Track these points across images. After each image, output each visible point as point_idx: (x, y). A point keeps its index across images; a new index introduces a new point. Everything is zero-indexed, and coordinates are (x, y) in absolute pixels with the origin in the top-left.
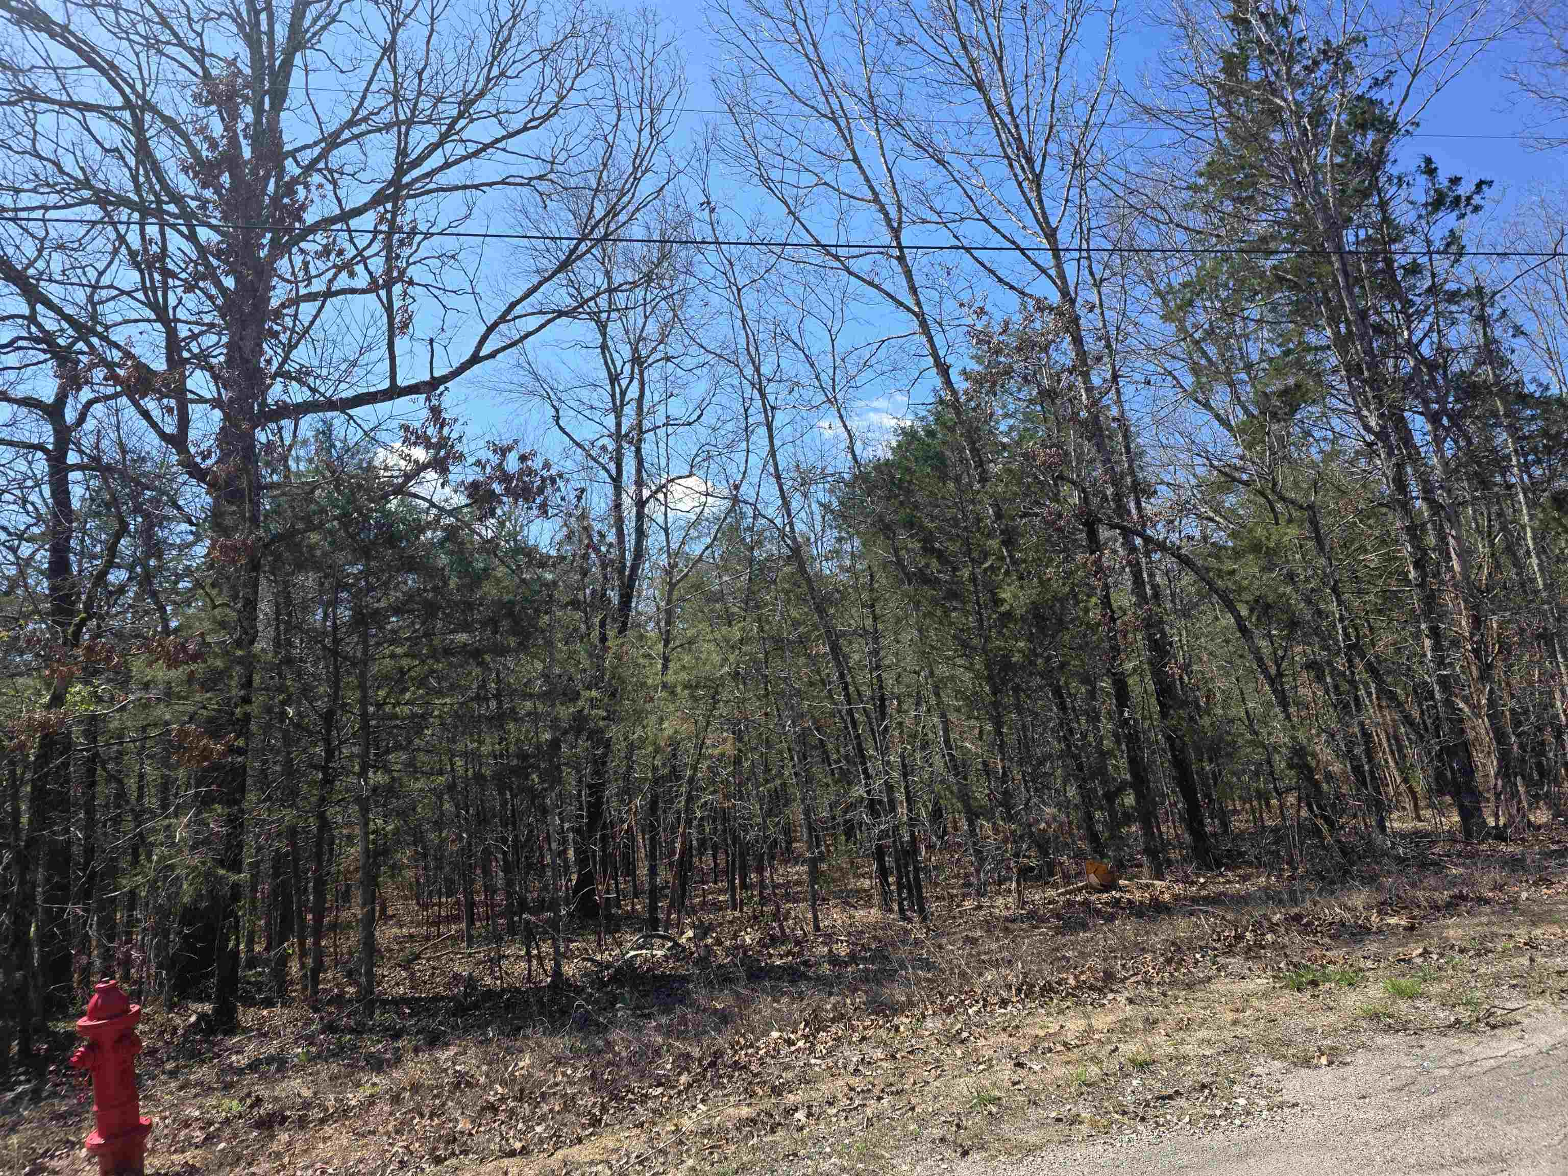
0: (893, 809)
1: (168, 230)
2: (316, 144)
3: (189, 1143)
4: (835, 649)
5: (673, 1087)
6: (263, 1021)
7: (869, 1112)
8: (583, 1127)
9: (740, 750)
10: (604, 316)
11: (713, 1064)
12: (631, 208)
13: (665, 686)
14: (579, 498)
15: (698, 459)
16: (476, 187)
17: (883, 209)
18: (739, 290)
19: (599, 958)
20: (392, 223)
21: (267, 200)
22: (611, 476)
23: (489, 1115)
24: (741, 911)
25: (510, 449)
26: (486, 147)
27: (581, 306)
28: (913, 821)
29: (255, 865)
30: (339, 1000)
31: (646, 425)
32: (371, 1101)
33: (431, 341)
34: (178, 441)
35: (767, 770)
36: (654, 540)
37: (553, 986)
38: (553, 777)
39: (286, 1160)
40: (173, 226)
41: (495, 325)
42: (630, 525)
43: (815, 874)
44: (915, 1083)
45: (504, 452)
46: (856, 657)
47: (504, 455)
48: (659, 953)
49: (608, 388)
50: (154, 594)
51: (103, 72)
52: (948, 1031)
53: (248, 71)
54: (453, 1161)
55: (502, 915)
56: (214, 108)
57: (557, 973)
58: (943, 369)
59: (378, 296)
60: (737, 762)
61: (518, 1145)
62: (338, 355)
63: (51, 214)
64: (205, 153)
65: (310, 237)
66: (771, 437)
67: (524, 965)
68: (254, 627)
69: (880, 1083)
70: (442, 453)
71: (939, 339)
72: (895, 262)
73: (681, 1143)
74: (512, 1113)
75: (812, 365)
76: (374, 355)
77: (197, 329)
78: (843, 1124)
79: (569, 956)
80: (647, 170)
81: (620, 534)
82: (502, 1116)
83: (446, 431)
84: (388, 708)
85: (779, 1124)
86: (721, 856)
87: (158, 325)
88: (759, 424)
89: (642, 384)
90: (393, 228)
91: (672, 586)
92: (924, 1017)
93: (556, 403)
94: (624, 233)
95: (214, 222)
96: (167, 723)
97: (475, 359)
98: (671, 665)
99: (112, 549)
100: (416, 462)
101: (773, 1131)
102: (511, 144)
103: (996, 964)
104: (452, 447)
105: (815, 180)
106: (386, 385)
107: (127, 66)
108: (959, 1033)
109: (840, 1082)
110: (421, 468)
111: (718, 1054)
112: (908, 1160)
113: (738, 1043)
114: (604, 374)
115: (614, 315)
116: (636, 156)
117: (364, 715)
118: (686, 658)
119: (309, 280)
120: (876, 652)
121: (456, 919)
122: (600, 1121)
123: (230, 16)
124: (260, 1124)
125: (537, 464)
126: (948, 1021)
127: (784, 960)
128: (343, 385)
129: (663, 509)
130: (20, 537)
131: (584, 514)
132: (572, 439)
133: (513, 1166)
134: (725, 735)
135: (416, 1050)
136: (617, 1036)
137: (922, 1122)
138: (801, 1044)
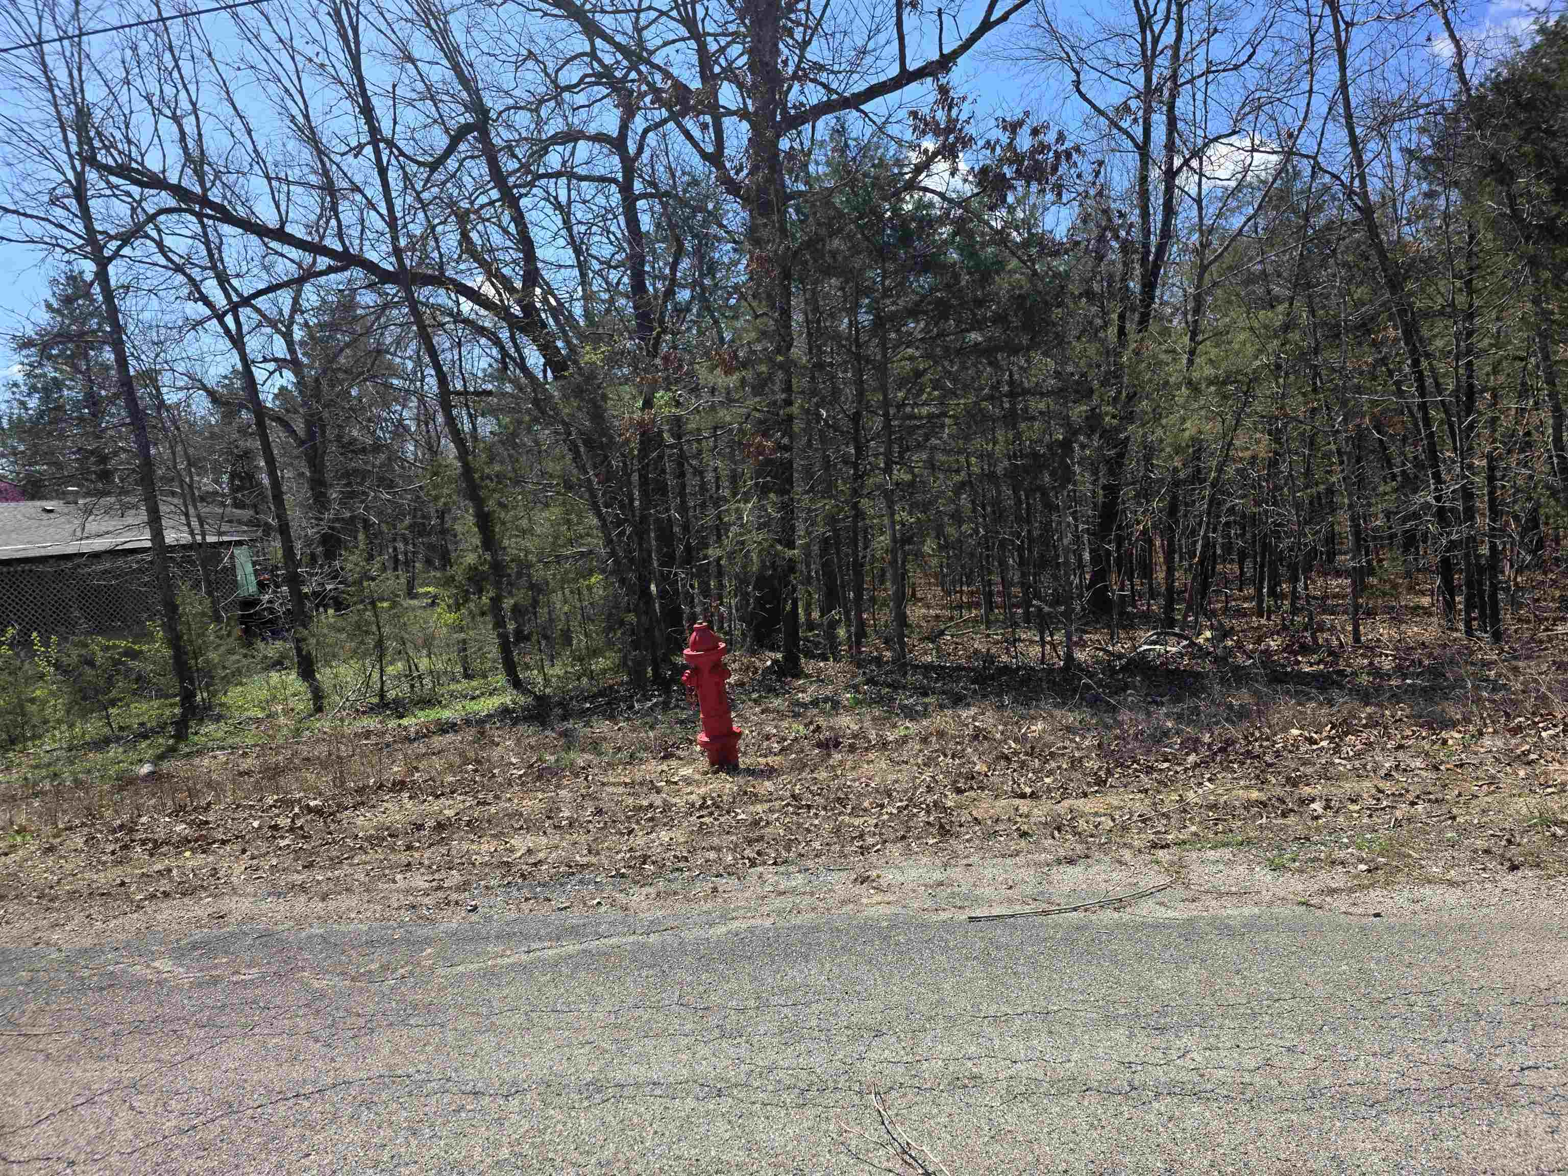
0: (1470, 517)
3: (770, 752)
4: (1411, 333)
5: (1180, 764)
6: (820, 671)
7: (1398, 814)
8: (1088, 784)
9: (1276, 453)
11: (1222, 750)
13: (1189, 383)
14: (1097, 174)
19: (1111, 649)
22: (1136, 145)
23: (1003, 763)
24: (1269, 619)
25: (1020, 123)
28: (1496, 533)
29: (807, 546)
30: (878, 661)
31: (1182, 76)
32: (904, 740)
33: (940, 13)
34: (715, 159)
36: (1186, 216)
37: (1067, 668)
39: (839, 772)
42: (1157, 201)
43: (1359, 588)
44: (1460, 795)
45: (1014, 128)
47: (1014, 132)
48: (1174, 650)
49: (1138, 36)
52: (1512, 751)
54: (972, 794)
57: (1069, 657)
60: (1273, 464)
61: (1028, 790)
66: (1343, 68)
67: (1038, 649)
68: (790, 334)
69: (1415, 790)
70: (951, 139)
73: (1185, 811)
74: (1023, 764)
76: (882, 38)
77: (724, 41)
78: (1365, 820)
79: (1083, 645)
81: (1145, 214)
82: (1015, 766)
83: (954, 112)
84: (908, 409)
85: (1292, 810)
87: (691, 43)
88: (1328, 52)
89: (1179, 24)
91: (1203, 269)
92: (1481, 734)
93: (1076, 66)
96: (729, 424)
97: (986, 26)
98: (1197, 359)
100: (926, 152)
101: (1284, 815)
104: (961, 130)
106: (894, 71)
108: (1525, 754)
109: (1367, 784)
110: (931, 158)
111: (1229, 742)
112: (1442, 863)
113: (1253, 734)
114: (1133, 19)
117: (886, 416)
121: (977, 605)
122: (1105, 782)
124: (819, 745)
125: (1050, 137)
126: (1513, 741)
127: (1315, 668)
128: (856, 76)
129: (1196, 177)
130: (608, 264)
131: (1100, 194)
132: (1094, 106)
133: (1024, 806)
134: (1258, 435)
135: (942, 707)
136: (1125, 716)
137: (1463, 831)
138: (1324, 743)
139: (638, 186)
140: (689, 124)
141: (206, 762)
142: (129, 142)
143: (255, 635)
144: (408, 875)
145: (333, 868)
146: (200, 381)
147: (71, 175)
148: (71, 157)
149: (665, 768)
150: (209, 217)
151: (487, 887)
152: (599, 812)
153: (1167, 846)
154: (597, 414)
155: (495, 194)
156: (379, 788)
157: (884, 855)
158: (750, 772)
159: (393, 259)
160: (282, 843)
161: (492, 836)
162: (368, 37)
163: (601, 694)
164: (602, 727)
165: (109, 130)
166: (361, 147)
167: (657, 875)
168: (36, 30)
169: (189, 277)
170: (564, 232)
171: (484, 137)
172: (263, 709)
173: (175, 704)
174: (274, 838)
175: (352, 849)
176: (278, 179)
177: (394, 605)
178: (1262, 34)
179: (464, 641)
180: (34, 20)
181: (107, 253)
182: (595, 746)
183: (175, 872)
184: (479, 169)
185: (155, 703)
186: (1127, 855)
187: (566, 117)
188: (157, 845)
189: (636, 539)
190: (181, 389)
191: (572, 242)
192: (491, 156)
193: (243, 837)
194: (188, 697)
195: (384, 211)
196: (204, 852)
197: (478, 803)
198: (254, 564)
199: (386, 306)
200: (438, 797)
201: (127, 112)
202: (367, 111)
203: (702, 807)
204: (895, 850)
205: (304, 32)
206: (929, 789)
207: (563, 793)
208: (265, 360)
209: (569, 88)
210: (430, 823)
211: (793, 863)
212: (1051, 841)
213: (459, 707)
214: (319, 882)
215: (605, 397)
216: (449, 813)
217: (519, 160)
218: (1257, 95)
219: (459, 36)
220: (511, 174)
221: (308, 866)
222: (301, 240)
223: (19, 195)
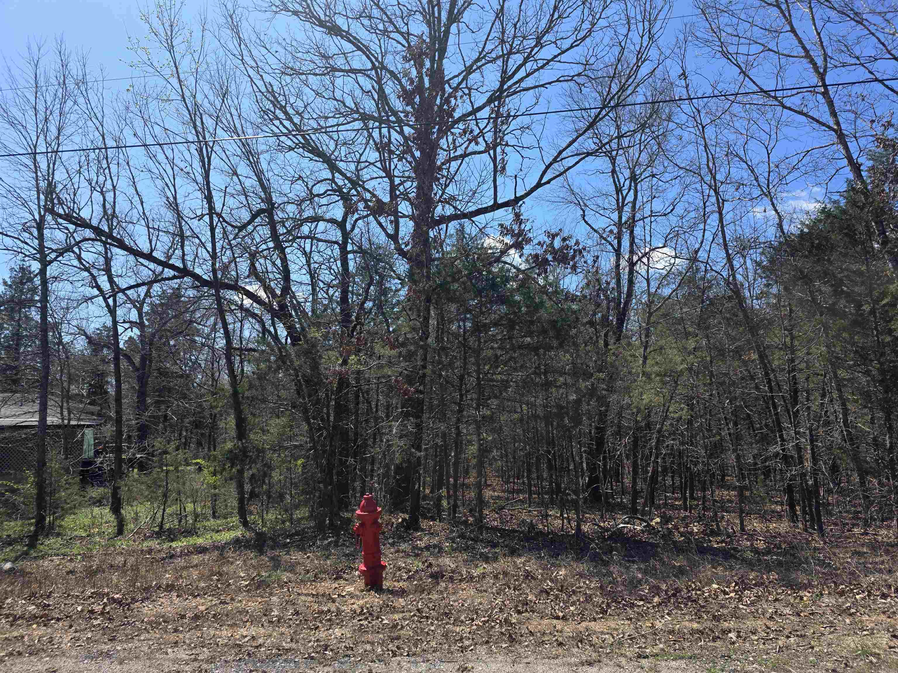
0: (801, 462)
1: (392, 130)
2: (459, 74)
3: (401, 578)
4: (762, 357)
5: (649, 603)
6: (430, 527)
7: (780, 643)
8: (597, 613)
9: (692, 416)
10: (614, 153)
11: (674, 595)
12: (634, 85)
13: (644, 373)
14: (595, 262)
15: (671, 236)
16: (542, 86)
17: (812, 61)
18: (703, 127)
19: (602, 524)
20: (498, 112)
21: (436, 108)
22: (614, 249)
23: (544, 595)
24: (690, 512)
25: (557, 235)
26: (549, 61)
27: (601, 148)
28: (815, 472)
29: (427, 449)
30: (465, 523)
31: (638, 216)
32: (483, 576)
33: (516, 176)
34: (394, 237)
35: (709, 430)
36: (640, 285)
37: (577, 535)
38: (577, 421)
39: (445, 595)
40: (393, 128)
41: (551, 164)
42: (625, 277)
43: (741, 497)
44: (814, 633)
45: (554, 236)
46: (776, 363)
47: (553, 239)
48: (639, 528)
49: (615, 196)
50: (383, 314)
51: (364, 53)
52: (840, 606)
53: (428, 40)
54: (527, 615)
55: (546, 493)
56: (412, 62)
57: (578, 529)
58: (856, 167)
59: (489, 154)
60: (690, 423)
61: (561, 614)
62: (467, 188)
63: (341, 128)
64: (408, 87)
65: (456, 126)
66: (721, 219)
67: (560, 521)
68: (428, 331)
69: (789, 628)
70: (520, 239)
71: (853, 146)
72: (820, 97)
73: (655, 634)
74: (557, 597)
75: (752, 171)
76: (485, 187)
77: (402, 179)
78: (761, 646)
79: (585, 521)
80: (645, 60)
81: (618, 283)
82: (552, 597)
83: (523, 226)
84: (489, 376)
85: (718, 637)
86: (677, 479)
87: (386, 180)
88: (712, 212)
89: (636, 192)
90: (499, 115)
91: (651, 314)
92: (822, 595)
93: (583, 207)
94: (629, 100)
95: (411, 123)
96: (389, 376)
97: (539, 185)
98: (648, 361)
99: (367, 291)
100: (507, 244)
101: (714, 640)
102: (563, 58)
103: (880, 571)
104: (526, 235)
105: (762, 48)
106: (491, 203)
107: (374, 48)
108: (849, 608)
109: (759, 622)
110: (508, 247)
111: (678, 590)
113: (691, 586)
114: (612, 188)
115: (621, 152)
116: (639, 52)
117: (478, 378)
118: (659, 359)
119: (455, 148)
120: (792, 360)
121: (523, 491)
122: (606, 611)
123: (420, 12)
124: (432, 576)
125: (572, 242)
126: (840, 600)
127: (720, 545)
128: (470, 204)
129: (646, 267)
130: (329, 286)
131: (597, 271)
132: (592, 228)
133: (559, 624)
134: (682, 406)
135: (505, 555)
136: (614, 569)
137: (819, 656)
138: (732, 595)
139: (349, 248)
140: (382, 220)
141: (46, 563)
142: (74, 203)
143: (87, 483)
144: (176, 649)
145: (127, 641)
146: (84, 331)
147: (37, 217)
148: (39, 207)
149: (337, 586)
150: (110, 244)
151: (226, 661)
152: (297, 613)
153: (646, 657)
154: (315, 366)
155: (271, 245)
156: (158, 588)
157: (476, 653)
158: (391, 592)
159: (211, 274)
160: (96, 622)
161: (228, 625)
162: (215, 161)
163: (297, 533)
164: (296, 556)
165: (64, 196)
166: (203, 215)
167: (333, 659)
168: (34, 143)
169: (91, 274)
170: (306, 267)
171: (271, 216)
172: (86, 530)
173: (31, 524)
174: (91, 619)
175: (139, 629)
176: (154, 228)
177: (176, 469)
178: (678, 200)
179: (215, 495)
180: (34, 138)
181: (48, 259)
182: (292, 568)
183: (26, 639)
184: (265, 231)
185: (19, 523)
186: (623, 661)
187: (314, 209)
188: (15, 619)
189: (329, 439)
190: (71, 334)
191: (310, 273)
192: (273, 225)
193: (71, 617)
194: (41, 519)
195: (210, 250)
196: (45, 625)
197: (221, 603)
198: (95, 439)
199: (199, 298)
200: (195, 597)
201: (76, 187)
202: (209, 198)
203: (361, 613)
204: (482, 650)
205: (180, 155)
206: (501, 610)
207: (274, 599)
208: (124, 322)
209: (318, 195)
210: (189, 615)
211: (419, 655)
212: (577, 650)
213: (208, 537)
214: (118, 651)
215: (321, 357)
216: (202, 608)
217: (286, 228)
218: (676, 229)
219: (264, 165)
220: (281, 235)
221: (112, 639)
222: (161, 261)
223: (5, 224)
